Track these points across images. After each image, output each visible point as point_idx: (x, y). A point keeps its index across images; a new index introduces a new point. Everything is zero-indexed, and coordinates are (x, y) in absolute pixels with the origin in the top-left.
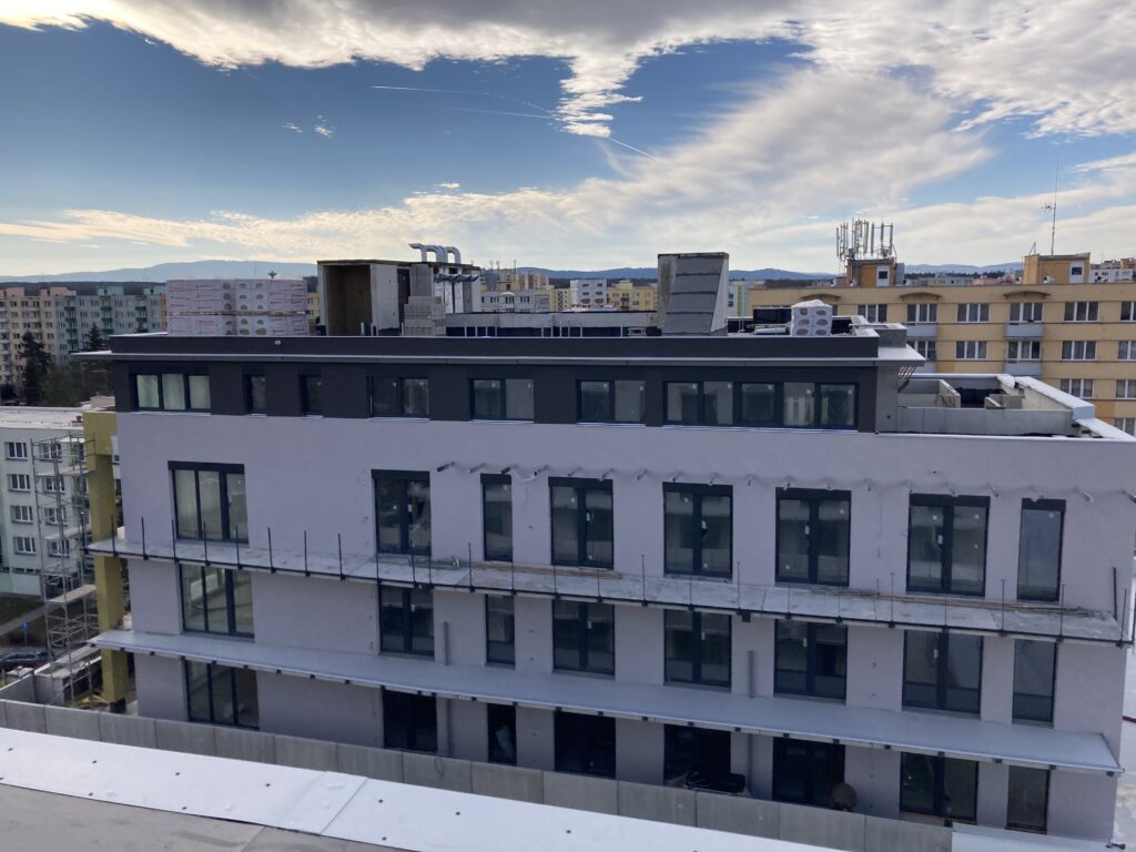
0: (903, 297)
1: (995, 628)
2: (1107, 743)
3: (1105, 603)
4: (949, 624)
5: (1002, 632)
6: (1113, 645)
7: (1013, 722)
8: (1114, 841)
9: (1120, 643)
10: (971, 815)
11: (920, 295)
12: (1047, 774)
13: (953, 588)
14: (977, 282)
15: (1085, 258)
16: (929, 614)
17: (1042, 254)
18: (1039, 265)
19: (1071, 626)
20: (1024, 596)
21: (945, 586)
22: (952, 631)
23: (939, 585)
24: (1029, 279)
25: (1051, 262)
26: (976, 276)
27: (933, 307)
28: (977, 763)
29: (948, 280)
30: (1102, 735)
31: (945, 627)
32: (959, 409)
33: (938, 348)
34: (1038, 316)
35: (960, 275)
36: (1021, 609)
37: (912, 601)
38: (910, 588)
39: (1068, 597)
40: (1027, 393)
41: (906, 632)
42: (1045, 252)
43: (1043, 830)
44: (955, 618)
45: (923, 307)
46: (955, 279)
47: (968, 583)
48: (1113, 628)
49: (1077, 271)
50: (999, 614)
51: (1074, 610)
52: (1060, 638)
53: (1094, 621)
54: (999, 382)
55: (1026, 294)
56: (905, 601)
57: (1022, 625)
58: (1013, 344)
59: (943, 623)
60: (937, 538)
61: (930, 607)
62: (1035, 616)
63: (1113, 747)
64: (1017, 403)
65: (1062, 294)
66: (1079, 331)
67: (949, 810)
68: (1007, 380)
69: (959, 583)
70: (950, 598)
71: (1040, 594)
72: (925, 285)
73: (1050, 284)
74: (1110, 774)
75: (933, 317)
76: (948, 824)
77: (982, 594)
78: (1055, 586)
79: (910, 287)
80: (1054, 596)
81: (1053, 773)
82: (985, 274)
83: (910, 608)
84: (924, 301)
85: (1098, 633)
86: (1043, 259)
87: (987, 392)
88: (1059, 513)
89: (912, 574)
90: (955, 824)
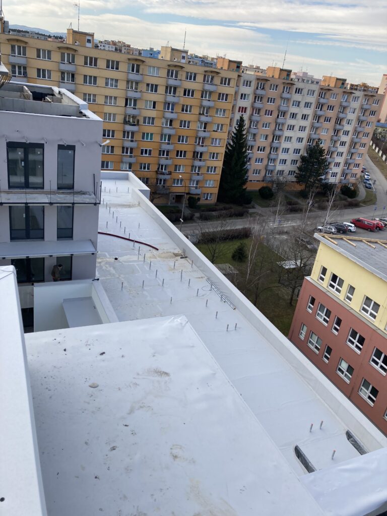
0: (8, 40)
1: (48, 202)
2: (93, 243)
3: (91, 189)
4: (28, 202)
5: (51, 204)
6: (93, 205)
7: (58, 240)
8: (95, 278)
9: (95, 204)
10: (42, 279)
11: (17, 40)
12: (71, 257)
13: (30, 186)
14: (50, 39)
15: (92, 35)
16: (19, 198)
17: (74, 29)
18: (73, 34)
19: (78, 199)
20: (60, 188)
21: (27, 185)
22: (29, 205)
23: (24, 185)
24: (69, 41)
25: (79, 34)
26: (50, 37)
27: (24, 48)
28: (44, 258)
29: (36, 36)
30: (91, 240)
31: (26, 203)
32: (32, 101)
33: (28, 70)
34: (73, 61)
35: (42, 35)
36: (58, 193)
37: (11, 193)
38: (10, 187)
39: (77, 187)
40: (64, 97)
41: (10, 207)
42: (76, 29)
43: (70, 279)
44: (31, 199)
45: (19, 47)
46: (39, 36)
47: (37, 184)
48: (93, 198)
49: (89, 41)
50: (49, 196)
51: (79, 192)
52: (73, 204)
53: (87, 196)
54: (53, 90)
55: (68, 48)
56: (8, 193)
57: (59, 200)
58: (63, 73)
59: (25, 202)
60: (21, 163)
61: (20, 195)
62: (65, 195)
63: (94, 244)
64: (60, 101)
65: (82, 51)
66: (90, 71)
67: (33, 279)
68: (56, 90)
69: (33, 184)
70: (28, 190)
71: (66, 187)
72: (24, 36)
73: (78, 45)
74: (93, 254)
75: (24, 54)
76: (33, 285)
77: (43, 188)
78: (72, 182)
79: (12, 36)
80: (71, 187)
81: (73, 257)
82: (54, 36)
83: (10, 196)
84: (19, 44)
85: (87, 201)
86: (75, 32)
87: (46, 95)
88: (73, 151)
89: (11, 181)
90: (35, 284)
